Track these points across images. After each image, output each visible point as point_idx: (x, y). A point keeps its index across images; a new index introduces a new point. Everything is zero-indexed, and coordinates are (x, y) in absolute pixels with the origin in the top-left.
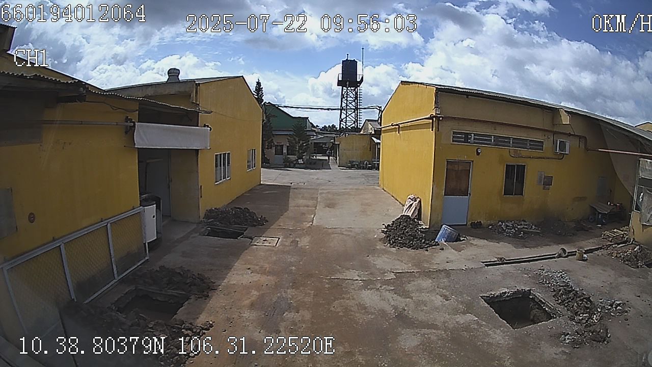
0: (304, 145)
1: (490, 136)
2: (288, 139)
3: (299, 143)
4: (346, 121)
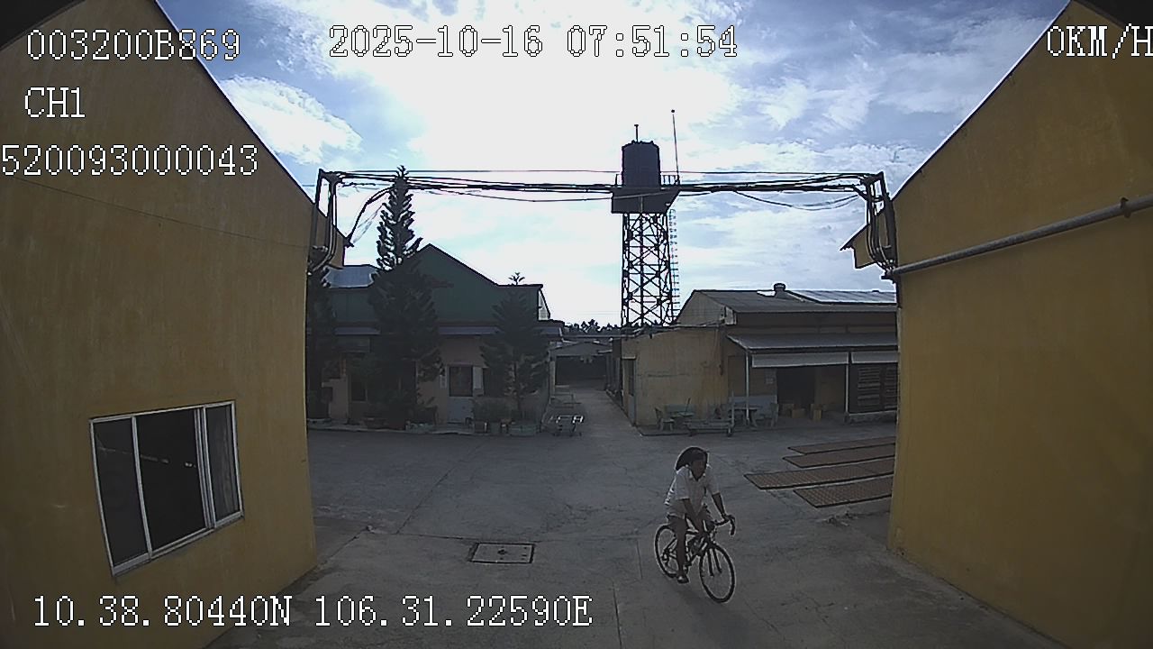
0: (533, 366)
2: (482, 348)
3: (518, 360)
4: (642, 299)
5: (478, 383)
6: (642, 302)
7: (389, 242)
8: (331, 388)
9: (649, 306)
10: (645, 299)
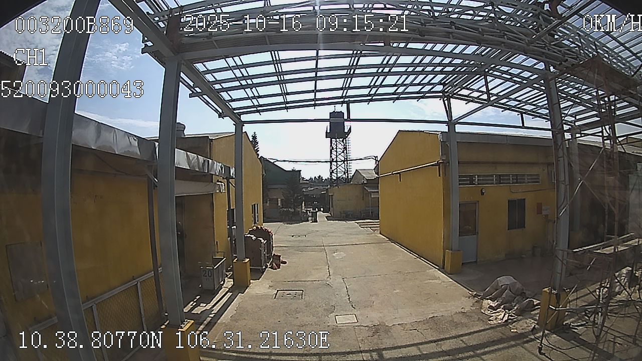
1: (492, 176)
2: (282, 192)
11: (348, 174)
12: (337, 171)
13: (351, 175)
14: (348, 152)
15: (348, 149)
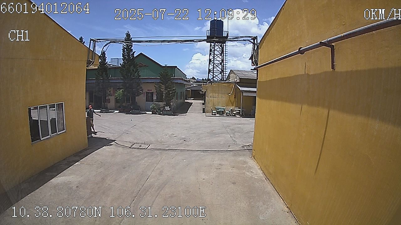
2: (155, 87)
4: (213, 72)
5: (155, 98)
6: (213, 73)
7: (126, 53)
8: (109, 99)
9: (216, 74)
10: (214, 72)
11: (223, 74)
12: (213, 71)
13: (227, 75)
14: (224, 55)
15: (224, 53)
